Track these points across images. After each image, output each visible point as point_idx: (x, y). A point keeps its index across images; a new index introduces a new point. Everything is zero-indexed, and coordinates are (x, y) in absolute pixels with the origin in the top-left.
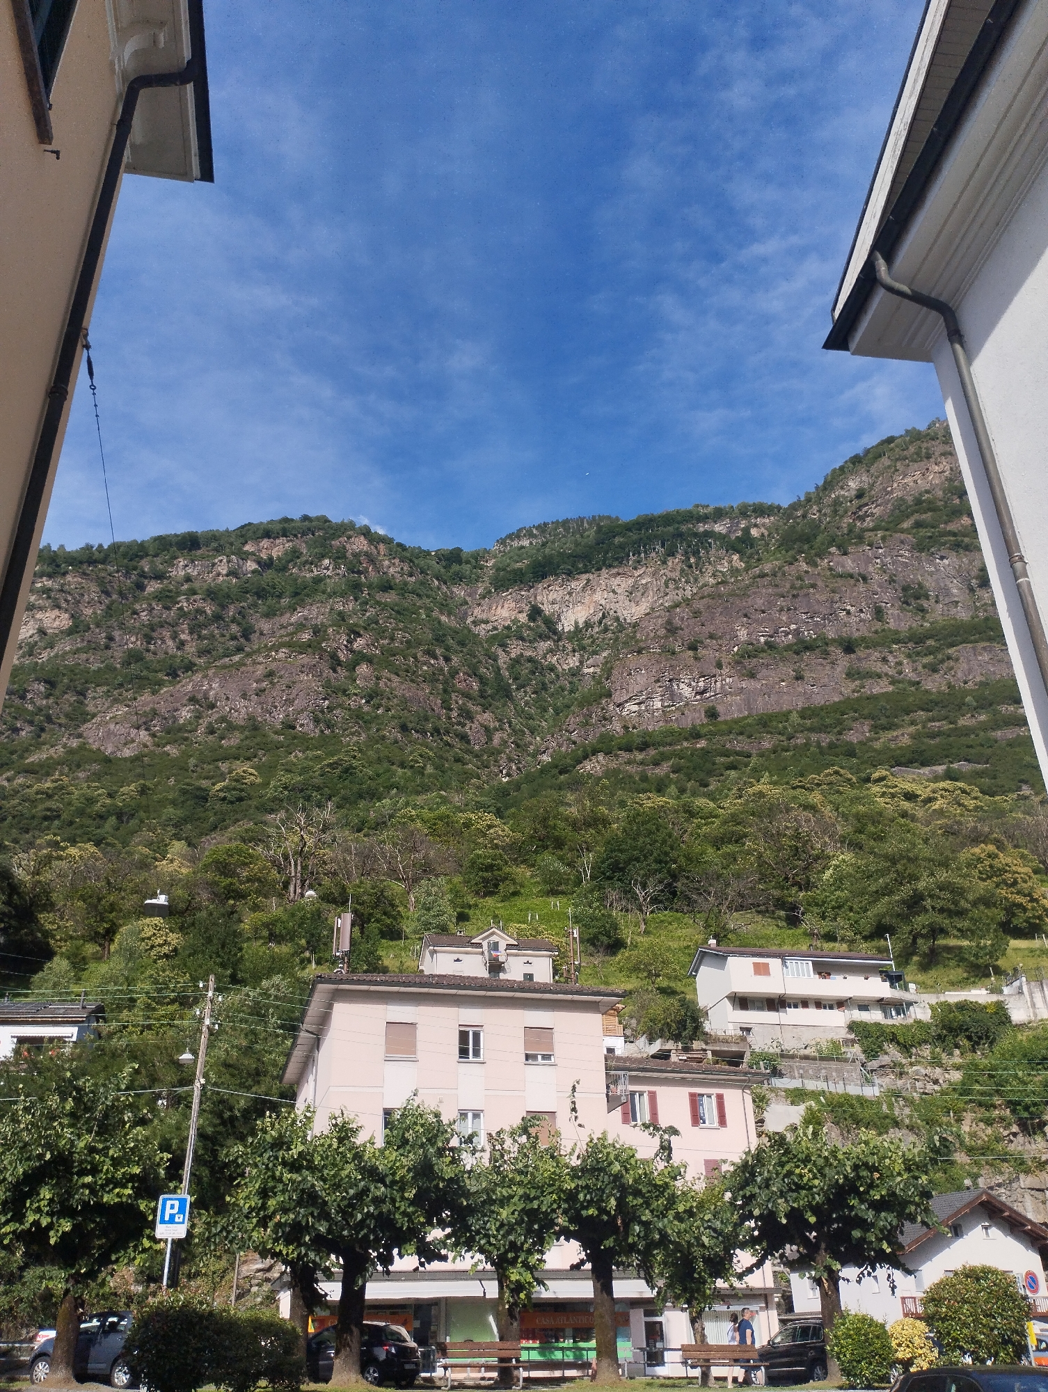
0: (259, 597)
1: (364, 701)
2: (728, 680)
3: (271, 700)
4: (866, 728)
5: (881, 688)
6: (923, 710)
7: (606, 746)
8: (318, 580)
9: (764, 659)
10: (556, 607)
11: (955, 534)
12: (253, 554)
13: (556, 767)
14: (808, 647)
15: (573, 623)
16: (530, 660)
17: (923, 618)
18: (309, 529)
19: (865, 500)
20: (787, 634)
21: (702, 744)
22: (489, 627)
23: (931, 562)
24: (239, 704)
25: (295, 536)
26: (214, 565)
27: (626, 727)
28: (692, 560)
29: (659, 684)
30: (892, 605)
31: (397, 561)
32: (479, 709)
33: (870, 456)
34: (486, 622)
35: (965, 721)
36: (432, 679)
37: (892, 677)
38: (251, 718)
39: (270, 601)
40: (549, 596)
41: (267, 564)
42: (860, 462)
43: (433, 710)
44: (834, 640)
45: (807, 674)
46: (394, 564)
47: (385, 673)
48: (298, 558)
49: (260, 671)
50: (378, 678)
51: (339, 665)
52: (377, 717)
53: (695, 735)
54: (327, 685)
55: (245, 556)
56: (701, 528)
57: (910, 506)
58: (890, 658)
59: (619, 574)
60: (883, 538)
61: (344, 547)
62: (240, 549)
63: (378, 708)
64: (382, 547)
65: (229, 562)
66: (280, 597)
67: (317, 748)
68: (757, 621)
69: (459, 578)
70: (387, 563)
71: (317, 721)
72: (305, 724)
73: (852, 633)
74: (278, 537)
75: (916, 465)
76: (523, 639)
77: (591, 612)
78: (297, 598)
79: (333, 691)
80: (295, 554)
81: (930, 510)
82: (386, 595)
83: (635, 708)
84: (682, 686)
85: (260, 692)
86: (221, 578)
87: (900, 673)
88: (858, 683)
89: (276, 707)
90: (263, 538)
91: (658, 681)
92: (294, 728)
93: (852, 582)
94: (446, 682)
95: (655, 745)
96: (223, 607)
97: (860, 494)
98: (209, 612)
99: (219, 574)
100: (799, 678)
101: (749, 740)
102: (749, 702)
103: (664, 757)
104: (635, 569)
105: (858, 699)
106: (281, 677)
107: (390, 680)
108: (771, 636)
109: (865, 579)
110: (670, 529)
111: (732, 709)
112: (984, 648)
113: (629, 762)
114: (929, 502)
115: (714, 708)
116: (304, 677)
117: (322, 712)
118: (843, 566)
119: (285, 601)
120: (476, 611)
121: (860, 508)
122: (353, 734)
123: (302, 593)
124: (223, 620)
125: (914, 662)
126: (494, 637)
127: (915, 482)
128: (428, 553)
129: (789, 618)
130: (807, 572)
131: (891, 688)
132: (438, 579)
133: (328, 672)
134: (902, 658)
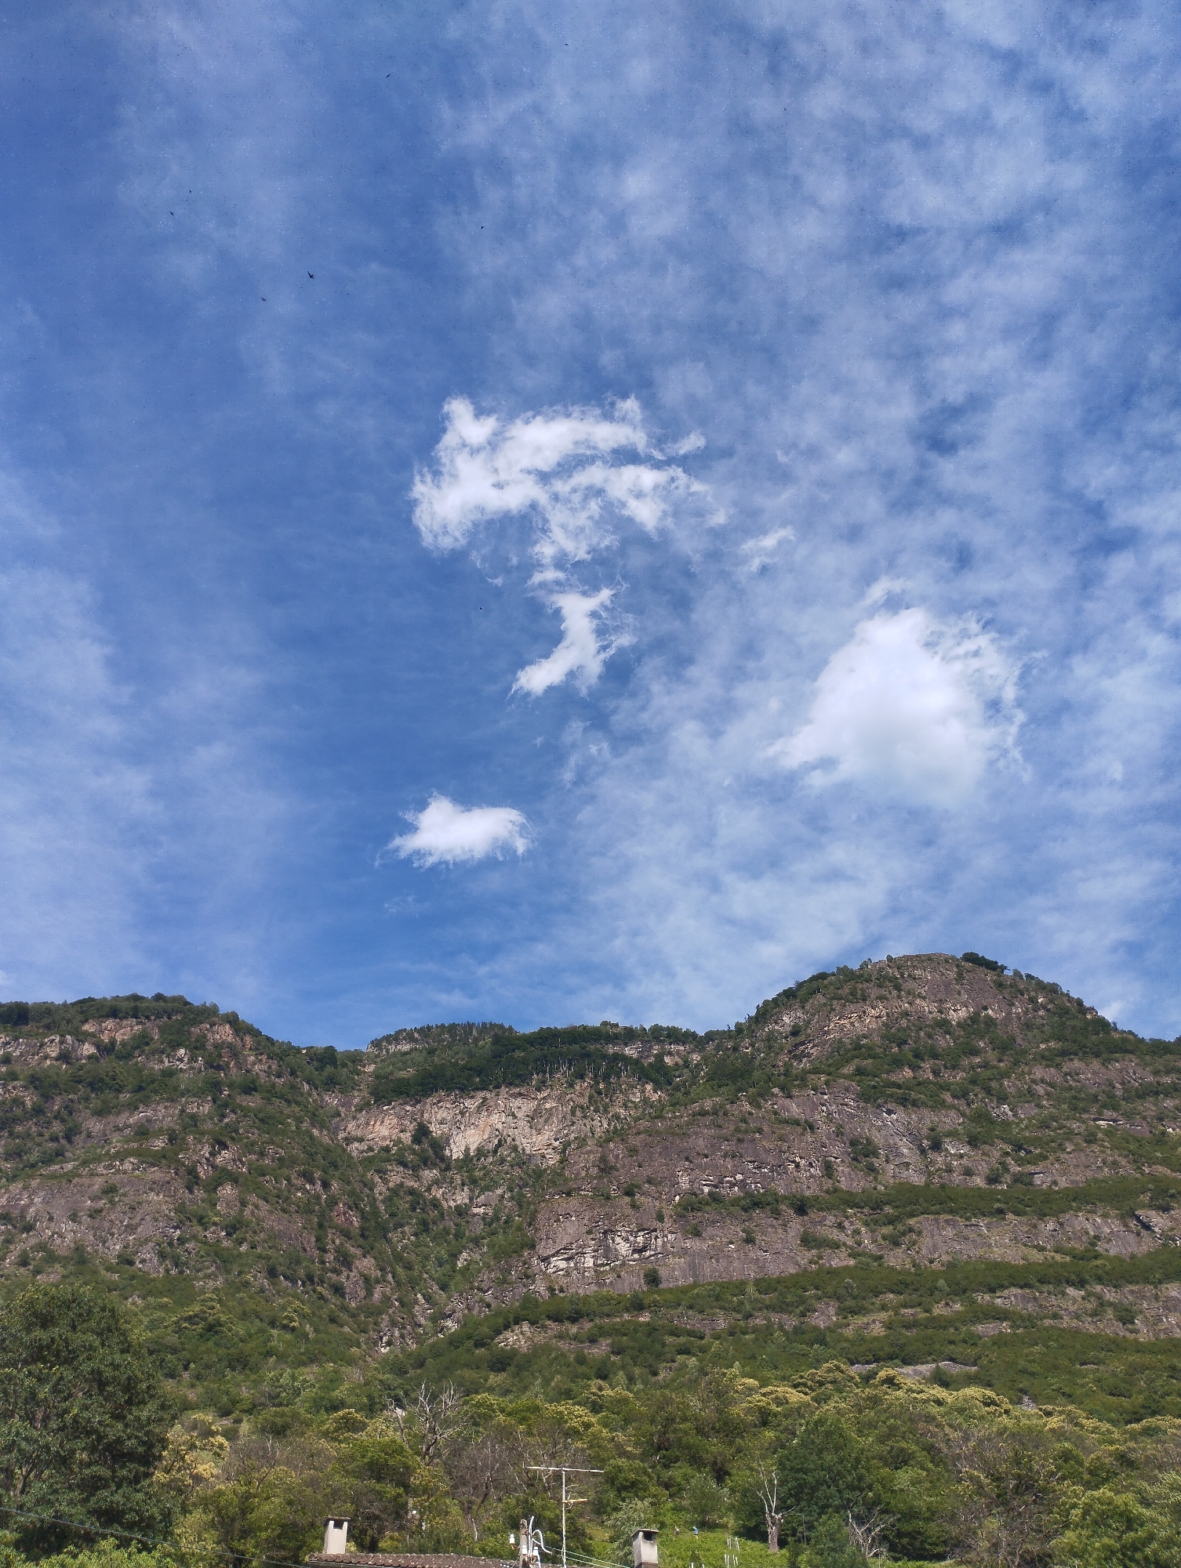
0: (93, 1090)
1: (224, 1234)
2: (669, 1237)
3: (106, 1225)
4: (832, 1311)
5: (839, 1260)
6: (893, 1292)
7: (528, 1313)
8: (169, 1073)
9: (710, 1213)
10: (445, 1128)
11: (899, 1087)
12: (93, 1035)
13: (470, 1338)
14: (757, 1204)
15: (463, 1148)
16: (412, 1192)
17: (876, 1179)
18: (165, 1012)
19: (802, 1038)
20: (732, 1185)
21: (645, 1318)
22: (363, 1146)
23: (878, 1116)
24: (66, 1226)
25: (148, 1018)
26: (41, 1046)
27: (551, 1289)
28: (601, 1086)
29: (591, 1236)
30: (842, 1161)
31: (264, 1057)
32: (358, 1252)
33: (804, 991)
34: (361, 1140)
35: (938, 1310)
36: (306, 1210)
37: (851, 1248)
38: (79, 1249)
39: (109, 1095)
40: (438, 1115)
41: (107, 1050)
42: (795, 997)
43: (305, 1250)
44: (785, 1198)
45: (758, 1237)
46: (261, 1061)
47: (253, 1198)
48: (147, 1044)
49: (98, 1184)
50: (243, 1204)
51: (197, 1184)
52: (240, 1255)
53: (638, 1306)
54: (180, 1209)
55: (81, 1038)
56: (611, 1050)
57: (849, 1050)
58: (846, 1224)
59: (520, 1094)
60: (827, 1083)
61: (205, 1036)
62: (77, 1029)
63: (240, 1244)
64: (248, 1039)
65: (62, 1042)
66: (119, 1091)
67: (161, 1294)
68: (699, 1166)
69: (331, 1084)
70: (252, 1058)
71: (162, 1256)
72: (148, 1261)
73: (802, 1190)
74: (126, 1018)
75: (852, 1007)
76: (404, 1164)
77: (485, 1137)
78: (142, 1093)
79: (185, 1216)
80: (143, 1040)
81: (870, 1056)
82: (249, 1098)
83: (563, 1265)
84: (618, 1239)
85: (94, 1213)
86: (48, 1062)
87: (859, 1244)
88: (814, 1252)
89: (112, 1234)
90: (107, 1016)
91: (589, 1232)
92: (131, 1263)
93: (799, 1130)
94: (322, 1215)
95: (590, 1316)
96: (47, 1097)
97: (795, 1032)
98: (28, 1102)
99: (46, 1057)
100: (749, 1240)
101: (700, 1317)
102: (694, 1267)
103: (603, 1332)
104: (539, 1089)
105: (818, 1273)
106: (124, 1195)
107: (257, 1207)
108: (716, 1187)
109: (812, 1128)
110: (576, 1047)
111: (675, 1273)
112: (946, 1221)
113: (560, 1337)
114: (869, 1048)
115: (655, 1271)
116: (152, 1196)
117: (171, 1244)
118: (788, 1111)
119: (125, 1097)
120: (350, 1126)
121: (796, 1046)
122: (208, 1276)
123: (146, 1089)
124: (44, 1114)
125: (873, 1231)
126: (370, 1160)
127: (852, 1024)
128: (298, 1050)
129: (735, 1166)
130: (750, 1114)
131: (852, 1262)
132: (308, 1083)
133: (183, 1192)
134: (858, 1225)
